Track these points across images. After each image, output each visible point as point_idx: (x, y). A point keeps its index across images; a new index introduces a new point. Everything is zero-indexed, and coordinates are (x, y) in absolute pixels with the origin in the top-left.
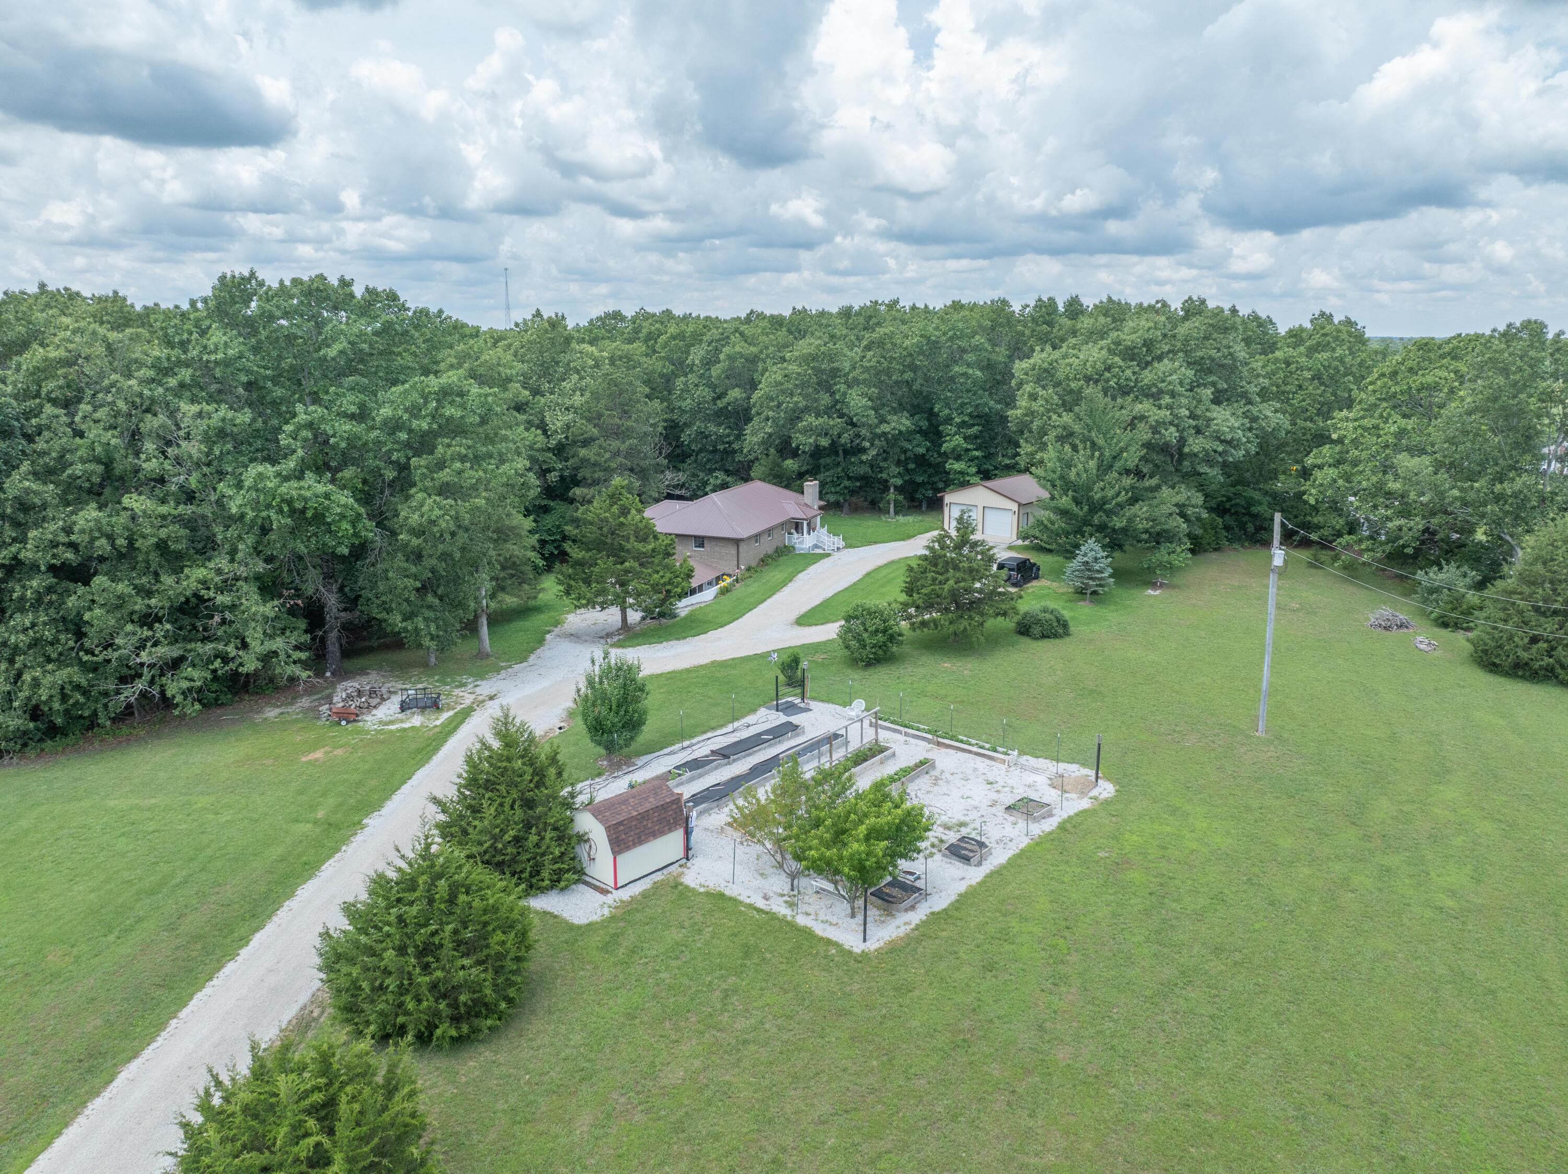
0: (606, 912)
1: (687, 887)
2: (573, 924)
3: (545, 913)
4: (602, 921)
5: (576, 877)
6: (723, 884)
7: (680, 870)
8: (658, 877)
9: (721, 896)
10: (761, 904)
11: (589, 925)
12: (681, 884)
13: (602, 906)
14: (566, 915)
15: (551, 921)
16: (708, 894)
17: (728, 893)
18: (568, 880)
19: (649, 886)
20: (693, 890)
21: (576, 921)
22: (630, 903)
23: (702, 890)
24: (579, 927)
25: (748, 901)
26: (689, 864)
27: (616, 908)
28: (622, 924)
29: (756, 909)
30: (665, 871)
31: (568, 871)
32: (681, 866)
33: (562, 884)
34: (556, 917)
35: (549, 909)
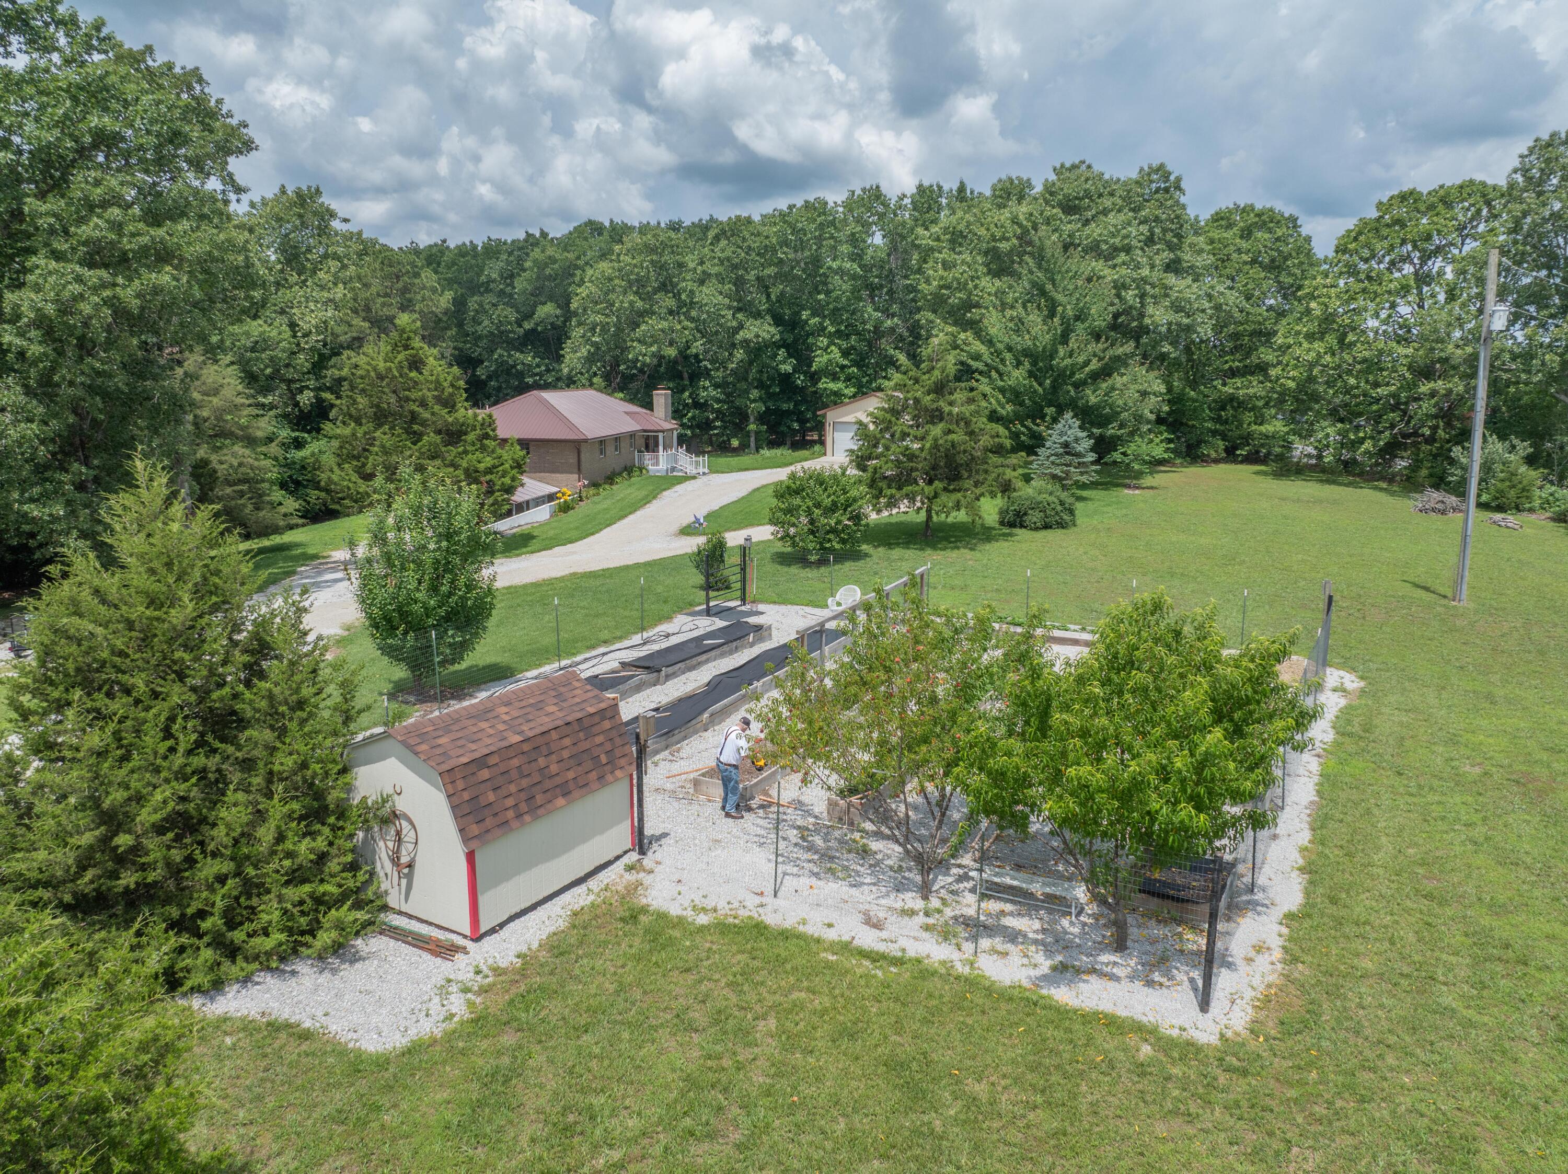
0: (458, 1005)
1: (662, 916)
2: (359, 1054)
3: (275, 1027)
4: (450, 1036)
5: (362, 916)
6: (752, 901)
7: (631, 877)
8: (579, 898)
9: (759, 929)
10: (868, 939)
11: (409, 1051)
12: (644, 910)
13: (443, 991)
14: (337, 1027)
15: (293, 1051)
16: (723, 928)
17: (771, 919)
18: (340, 926)
19: (562, 924)
20: (680, 922)
21: (371, 1045)
22: (523, 972)
23: (703, 920)
24: (382, 1062)
25: (831, 935)
26: (648, 862)
27: (483, 990)
28: (508, 1039)
29: (864, 954)
30: (593, 883)
31: (339, 902)
32: (630, 868)
33: (325, 937)
34: (306, 1036)
35: (284, 1012)
